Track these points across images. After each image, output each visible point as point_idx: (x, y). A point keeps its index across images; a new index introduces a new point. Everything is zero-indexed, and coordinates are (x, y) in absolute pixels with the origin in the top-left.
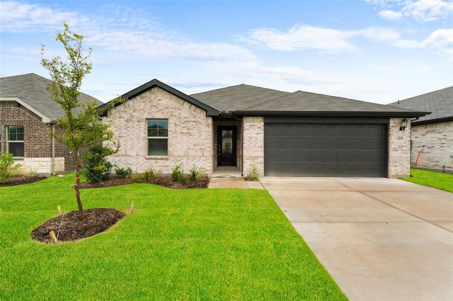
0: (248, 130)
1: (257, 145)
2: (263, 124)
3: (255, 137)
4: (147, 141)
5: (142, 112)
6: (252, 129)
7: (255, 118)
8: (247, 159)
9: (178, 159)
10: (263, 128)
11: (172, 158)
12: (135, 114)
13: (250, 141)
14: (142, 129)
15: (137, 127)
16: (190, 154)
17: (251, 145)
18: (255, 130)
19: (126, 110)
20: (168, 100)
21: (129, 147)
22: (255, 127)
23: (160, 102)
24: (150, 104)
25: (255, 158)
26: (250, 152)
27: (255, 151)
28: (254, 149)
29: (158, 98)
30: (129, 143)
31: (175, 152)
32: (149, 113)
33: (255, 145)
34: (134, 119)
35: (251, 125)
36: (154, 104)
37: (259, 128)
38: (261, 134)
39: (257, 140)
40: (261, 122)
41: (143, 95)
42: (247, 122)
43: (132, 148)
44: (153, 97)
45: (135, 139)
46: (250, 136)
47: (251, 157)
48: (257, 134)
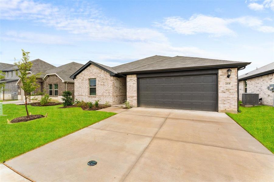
0: (129, 82)
1: (133, 90)
2: (136, 78)
3: (132, 86)
4: (89, 89)
5: (87, 76)
6: (131, 81)
7: (132, 75)
8: (129, 97)
9: (100, 97)
10: (136, 80)
11: (97, 97)
12: (85, 77)
13: (130, 88)
14: (87, 84)
15: (85, 83)
16: (104, 95)
17: (130, 90)
18: (132, 82)
19: (82, 75)
20: (96, 70)
21: (83, 91)
22: (132, 80)
23: (93, 71)
24: (90, 72)
25: (132, 97)
26: (130, 94)
27: (133, 93)
28: (132, 92)
29: (92, 69)
30: (83, 90)
31: (98, 94)
32: (89, 76)
33: (132, 90)
34: (84, 79)
35: (130, 79)
36: (91, 72)
37: (134, 81)
38: (135, 84)
39: (133, 87)
40: (135, 77)
41: (87, 68)
42: (128, 78)
43: (84, 92)
44: (91, 68)
45: (85, 88)
46: (130, 85)
47: (130, 96)
48: (133, 84)
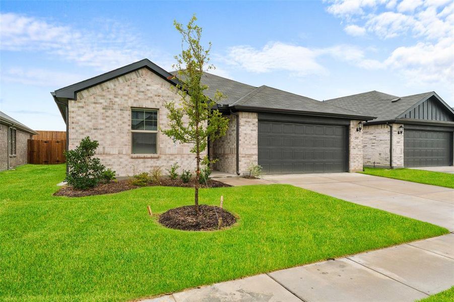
0: (244, 126)
1: (252, 143)
2: (257, 120)
3: (250, 134)
4: (130, 134)
5: (126, 98)
6: (247, 125)
7: (250, 113)
8: (242, 157)
9: (171, 157)
10: (257, 124)
11: (163, 157)
12: (116, 100)
13: (246, 138)
14: (126, 120)
15: (120, 117)
16: (184, 153)
17: (246, 142)
18: (250, 126)
19: (104, 93)
20: (159, 86)
21: (108, 142)
22: (250, 124)
23: (149, 88)
24: (136, 89)
25: (250, 156)
26: (245, 149)
27: (251, 149)
28: (249, 147)
29: (146, 83)
30: (109, 137)
31: (167, 150)
32: (135, 100)
33: (250, 143)
34: (116, 107)
35: (246, 121)
36: (142, 89)
37: (253, 124)
38: (255, 130)
39: (252, 137)
40: (255, 118)
41: (127, 76)
42: (242, 117)
43: (113, 144)
44: (140, 80)
45: (116, 132)
46: (245, 132)
47: (246, 155)
48: (252, 130)
